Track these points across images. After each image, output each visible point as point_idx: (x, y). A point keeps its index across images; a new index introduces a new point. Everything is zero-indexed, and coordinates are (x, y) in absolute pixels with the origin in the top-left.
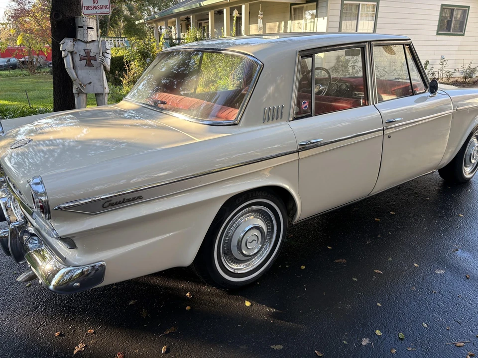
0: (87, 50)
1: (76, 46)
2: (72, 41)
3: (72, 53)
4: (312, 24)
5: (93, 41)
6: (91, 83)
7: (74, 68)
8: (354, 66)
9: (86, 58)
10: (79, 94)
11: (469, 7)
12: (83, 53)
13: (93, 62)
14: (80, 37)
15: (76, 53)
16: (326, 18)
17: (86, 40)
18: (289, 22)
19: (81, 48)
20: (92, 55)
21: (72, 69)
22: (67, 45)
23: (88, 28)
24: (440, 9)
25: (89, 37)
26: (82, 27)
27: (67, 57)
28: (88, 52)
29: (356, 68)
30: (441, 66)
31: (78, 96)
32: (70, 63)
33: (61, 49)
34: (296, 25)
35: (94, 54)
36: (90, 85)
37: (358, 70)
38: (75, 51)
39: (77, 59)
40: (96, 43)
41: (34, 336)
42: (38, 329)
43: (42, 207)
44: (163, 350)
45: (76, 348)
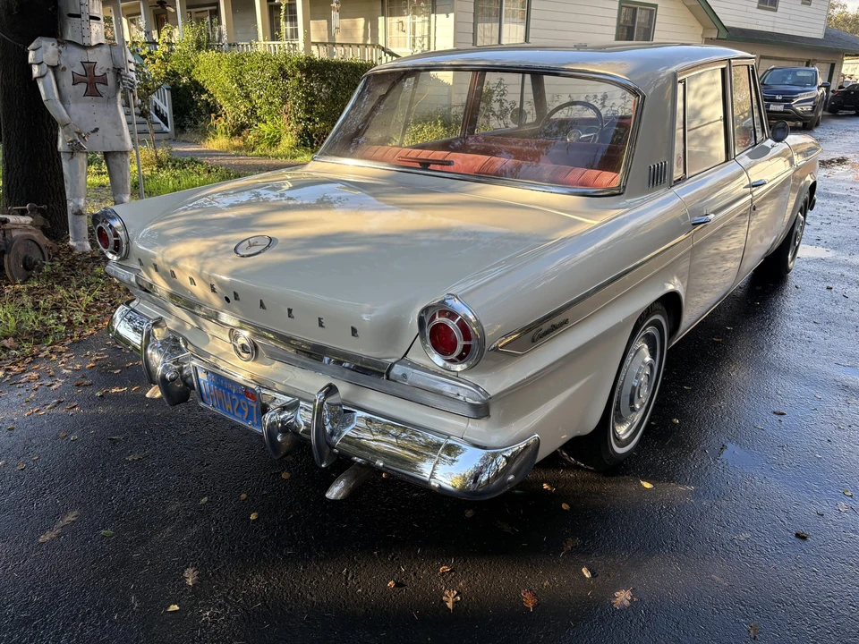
0: (88, 62)
1: (64, 54)
2: (56, 44)
3: (54, 68)
4: (426, 25)
5: (100, 44)
6: (97, 130)
7: (62, 99)
8: (501, 100)
9: (86, 78)
10: (73, 153)
11: (656, 6)
12: (79, 70)
13: (100, 87)
14: (74, 36)
15: (64, 69)
16: (452, 15)
17: (86, 42)
18: (381, 19)
19: (74, 58)
20: (98, 73)
21: (59, 103)
22: (45, 51)
23: (92, 18)
24: (617, 8)
25: (93, 35)
26: (79, 16)
27: (46, 78)
28: (89, 67)
29: (505, 104)
30: (623, 101)
31: (72, 158)
32: (53, 89)
33: (30, 61)
34: (395, 26)
35: (103, 71)
36: (95, 135)
37: (509, 107)
38: (63, 64)
39: (67, 80)
40: (105, 50)
41: (353, 596)
42: (347, 584)
43: (467, 349)
44: (585, 573)
45: (444, 598)
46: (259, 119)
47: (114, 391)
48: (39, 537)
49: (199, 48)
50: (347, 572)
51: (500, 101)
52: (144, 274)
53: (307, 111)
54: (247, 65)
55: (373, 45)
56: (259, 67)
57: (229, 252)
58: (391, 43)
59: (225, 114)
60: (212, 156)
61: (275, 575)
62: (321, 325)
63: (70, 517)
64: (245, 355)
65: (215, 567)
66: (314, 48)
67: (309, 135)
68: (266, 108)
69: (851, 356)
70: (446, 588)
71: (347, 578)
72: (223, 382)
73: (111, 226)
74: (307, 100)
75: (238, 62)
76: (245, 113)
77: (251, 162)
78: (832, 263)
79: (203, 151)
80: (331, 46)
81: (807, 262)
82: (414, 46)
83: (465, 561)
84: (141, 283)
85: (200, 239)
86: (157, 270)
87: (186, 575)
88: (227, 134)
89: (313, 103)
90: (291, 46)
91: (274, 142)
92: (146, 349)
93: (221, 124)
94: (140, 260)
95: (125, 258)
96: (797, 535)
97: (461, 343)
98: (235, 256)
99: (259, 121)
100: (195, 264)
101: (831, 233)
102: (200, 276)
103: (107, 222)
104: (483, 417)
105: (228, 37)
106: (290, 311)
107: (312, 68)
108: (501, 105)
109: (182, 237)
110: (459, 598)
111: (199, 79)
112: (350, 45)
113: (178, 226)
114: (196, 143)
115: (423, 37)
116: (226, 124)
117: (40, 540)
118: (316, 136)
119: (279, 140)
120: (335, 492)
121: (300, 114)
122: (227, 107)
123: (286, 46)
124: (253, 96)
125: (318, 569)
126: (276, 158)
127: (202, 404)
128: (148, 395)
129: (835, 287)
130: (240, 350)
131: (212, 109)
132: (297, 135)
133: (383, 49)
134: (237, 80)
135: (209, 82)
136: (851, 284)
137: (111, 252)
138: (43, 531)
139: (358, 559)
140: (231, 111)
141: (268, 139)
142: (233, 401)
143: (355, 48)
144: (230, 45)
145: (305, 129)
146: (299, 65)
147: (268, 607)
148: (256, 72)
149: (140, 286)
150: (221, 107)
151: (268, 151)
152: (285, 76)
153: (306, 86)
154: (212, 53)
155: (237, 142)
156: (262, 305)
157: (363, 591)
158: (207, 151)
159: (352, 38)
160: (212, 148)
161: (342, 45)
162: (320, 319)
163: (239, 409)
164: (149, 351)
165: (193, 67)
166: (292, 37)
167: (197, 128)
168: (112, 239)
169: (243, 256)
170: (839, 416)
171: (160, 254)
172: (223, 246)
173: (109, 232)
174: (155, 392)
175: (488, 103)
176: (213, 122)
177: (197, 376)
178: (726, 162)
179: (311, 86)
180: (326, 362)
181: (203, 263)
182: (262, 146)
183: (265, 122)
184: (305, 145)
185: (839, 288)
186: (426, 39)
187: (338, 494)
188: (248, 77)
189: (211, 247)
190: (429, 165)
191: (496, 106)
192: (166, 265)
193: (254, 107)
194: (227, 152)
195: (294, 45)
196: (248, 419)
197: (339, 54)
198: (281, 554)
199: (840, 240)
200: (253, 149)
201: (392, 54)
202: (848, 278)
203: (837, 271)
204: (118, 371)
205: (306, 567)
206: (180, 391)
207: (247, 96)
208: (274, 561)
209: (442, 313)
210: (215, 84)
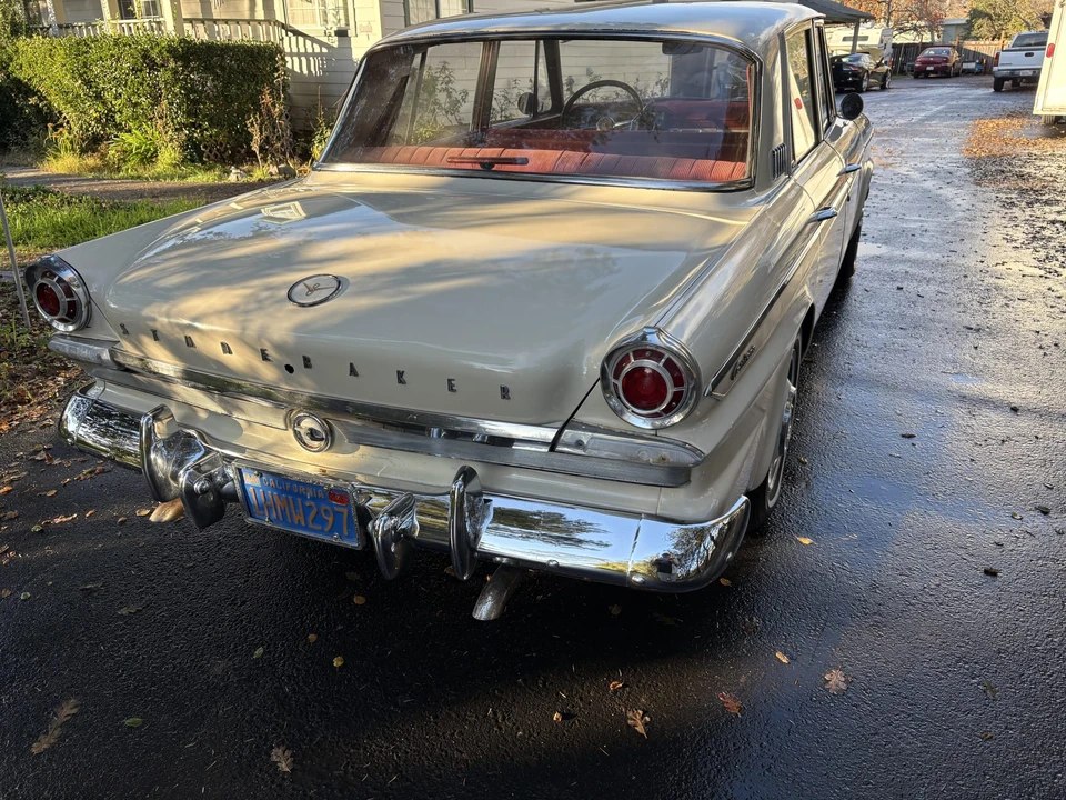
29: (454, 94)
37: (459, 98)
41: (514, 743)
42: (500, 728)
43: (677, 397)
44: (781, 658)
45: (630, 722)
46: (119, 128)
47: (58, 521)
48: (30, 746)
49: (16, 31)
50: (494, 713)
51: (446, 90)
52: (128, 347)
53: (189, 114)
54: (94, 53)
55: (268, 21)
56: (112, 56)
57: (280, 301)
58: (293, 18)
59: (68, 123)
60: (59, 182)
61: (399, 735)
62: (451, 388)
63: (67, 710)
64: (316, 444)
65: (311, 740)
66: (187, 26)
67: (196, 147)
68: (128, 112)
69: (953, 362)
70: (626, 708)
71: (497, 721)
72: (287, 485)
73: (60, 280)
74: (188, 99)
75: (80, 49)
76: (98, 121)
77: (123, 187)
78: (891, 260)
79: (43, 177)
80: (211, 23)
81: (865, 261)
82: (326, 21)
83: (636, 671)
84: (121, 359)
85: (223, 288)
86: (156, 339)
87: (274, 758)
88: (73, 149)
89: (197, 102)
90: (154, 25)
91: (149, 158)
92: (148, 453)
93: (63, 137)
94: (123, 326)
95: (85, 326)
96: (987, 572)
97: (671, 390)
98: (291, 306)
99: (120, 130)
100: (231, 323)
101: (875, 226)
102: (242, 339)
103: (53, 275)
104: (682, 484)
105: (55, 15)
106: (400, 374)
107: (188, 53)
108: (449, 95)
109: (192, 288)
110: (647, 719)
111: (22, 76)
112: (237, 22)
113: (174, 273)
114: (30, 166)
115: (337, 9)
116: (72, 136)
117: (35, 751)
118: (205, 147)
119: (155, 154)
120: (484, 610)
121: (181, 119)
122: (68, 113)
123: (146, 25)
124: (108, 96)
125: (454, 715)
126: (157, 179)
127: (250, 520)
128: (153, 518)
129: (904, 285)
130: (307, 439)
131: (48, 117)
132: (181, 146)
133: (283, 26)
134: (81, 75)
135: (36, 80)
136: (920, 282)
137: (62, 320)
138: (34, 737)
139: (502, 692)
140: (76, 119)
141: (137, 154)
142: (307, 510)
143: (245, 25)
144: (60, 27)
145: (190, 138)
146: (172, 51)
147: (408, 780)
148: (109, 63)
149: (119, 364)
150: (60, 113)
151: (141, 171)
152: (153, 66)
153: (184, 79)
154: (37, 39)
155: (91, 161)
156: (353, 371)
157: (524, 732)
158: (49, 176)
159: (237, 11)
160: (56, 172)
161: (226, 21)
162: (450, 381)
163: (318, 519)
164: (153, 456)
165: (11, 59)
166: (148, 13)
167: (27, 144)
168: (64, 300)
169: (303, 305)
170: (970, 431)
171: (160, 314)
172: (266, 294)
173: (59, 290)
174: (163, 513)
175: (432, 93)
176: (51, 135)
177: (242, 481)
178: (817, 143)
179: (191, 79)
180: (435, 435)
181: (245, 321)
182: (129, 165)
183: (129, 131)
184: (192, 161)
185: (909, 286)
186: (342, 12)
187: (490, 612)
188: (97, 70)
189: (247, 296)
190: (492, 165)
191: (442, 97)
192: (177, 329)
193: (110, 110)
194: (79, 175)
195: (159, 23)
196: (331, 533)
197: (225, 34)
198: (396, 705)
199: (887, 233)
200: (119, 169)
201: (297, 33)
202: (913, 276)
203: (900, 268)
204: (53, 492)
205: (437, 717)
206: (211, 505)
207: (98, 96)
208: (390, 716)
209: (639, 354)
210: (48, 82)
